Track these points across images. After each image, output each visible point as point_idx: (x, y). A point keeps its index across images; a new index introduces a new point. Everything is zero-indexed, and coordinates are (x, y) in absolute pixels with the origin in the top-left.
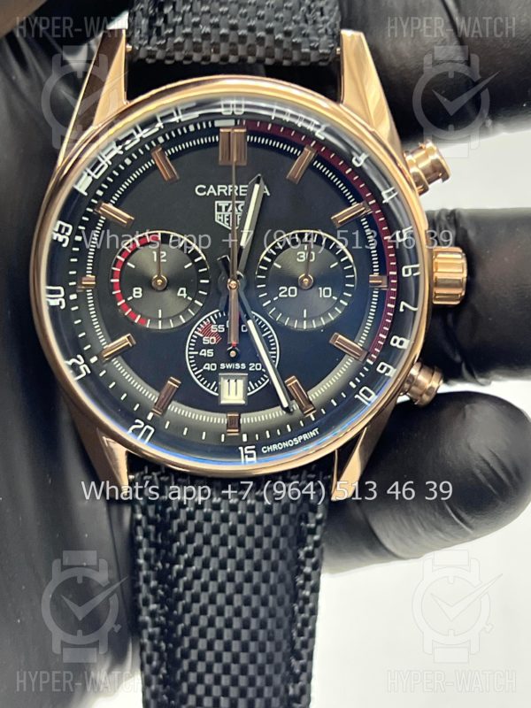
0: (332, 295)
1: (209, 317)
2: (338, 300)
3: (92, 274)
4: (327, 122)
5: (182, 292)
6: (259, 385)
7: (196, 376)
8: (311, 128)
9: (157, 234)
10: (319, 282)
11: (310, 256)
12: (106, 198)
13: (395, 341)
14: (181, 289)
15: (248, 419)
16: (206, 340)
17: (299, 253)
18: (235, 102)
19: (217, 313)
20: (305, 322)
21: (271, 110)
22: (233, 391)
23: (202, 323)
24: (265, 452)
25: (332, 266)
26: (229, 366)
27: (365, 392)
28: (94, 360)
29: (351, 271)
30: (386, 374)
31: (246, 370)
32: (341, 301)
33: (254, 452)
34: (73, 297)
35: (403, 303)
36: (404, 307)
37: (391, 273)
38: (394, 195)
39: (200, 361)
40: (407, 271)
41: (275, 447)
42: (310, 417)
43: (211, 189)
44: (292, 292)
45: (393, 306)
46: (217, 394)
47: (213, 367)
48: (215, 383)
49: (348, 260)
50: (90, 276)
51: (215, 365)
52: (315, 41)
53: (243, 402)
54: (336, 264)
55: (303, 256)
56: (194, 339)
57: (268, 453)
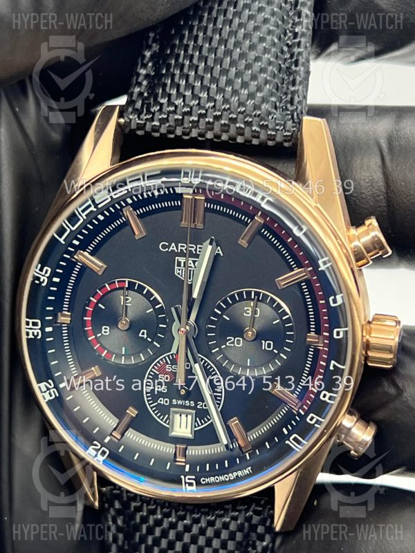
0: (274, 348)
1: (165, 358)
2: (278, 353)
3: (68, 311)
5: (143, 333)
6: (206, 422)
7: (151, 408)
9: (125, 281)
10: (262, 336)
11: (255, 312)
12: (82, 247)
13: (325, 396)
14: (142, 331)
15: (193, 451)
17: (245, 309)
19: (172, 355)
20: (248, 370)
22: (182, 426)
23: (158, 362)
24: (204, 483)
25: (274, 323)
26: (180, 402)
27: (295, 439)
29: (291, 329)
32: (281, 355)
33: (194, 482)
34: (49, 329)
35: (333, 362)
36: (334, 366)
37: (325, 334)
39: (155, 395)
40: (338, 333)
41: (212, 479)
42: (245, 456)
43: (173, 247)
44: (238, 342)
45: (324, 364)
46: (168, 426)
47: (166, 402)
48: (167, 416)
49: (289, 318)
50: (66, 313)
51: (168, 400)
53: (191, 436)
54: (278, 321)
55: (250, 312)
56: (151, 375)
57: (205, 484)
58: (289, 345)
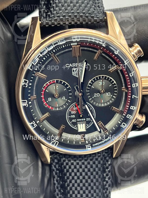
0: (111, 95)
1: (73, 105)
2: (113, 96)
4: (106, 41)
5: (64, 98)
6: (90, 125)
7: (70, 124)
8: (101, 43)
9: (55, 80)
10: (106, 91)
11: (103, 83)
12: (38, 71)
13: (132, 108)
14: (63, 97)
16: (72, 112)
17: (99, 83)
18: (77, 37)
19: (75, 104)
20: (103, 104)
21: (88, 38)
22: (82, 128)
23: (71, 107)
25: (110, 86)
26: (80, 120)
27: (124, 124)
28: (38, 122)
29: (116, 87)
30: (130, 118)
31: (86, 121)
32: (114, 96)
33: (90, 146)
34: (30, 103)
35: (133, 96)
36: (134, 97)
37: (129, 86)
38: (128, 62)
39: (71, 119)
40: (134, 86)
41: (97, 144)
42: (107, 133)
44: (98, 95)
45: (130, 97)
46: (77, 129)
47: (75, 121)
48: (76, 125)
49: (115, 83)
50: (35, 95)
51: (76, 120)
52: (98, 15)
53: (85, 131)
54: (111, 85)
55: (101, 83)
56: (69, 112)
57: (94, 146)
58: (116, 93)
